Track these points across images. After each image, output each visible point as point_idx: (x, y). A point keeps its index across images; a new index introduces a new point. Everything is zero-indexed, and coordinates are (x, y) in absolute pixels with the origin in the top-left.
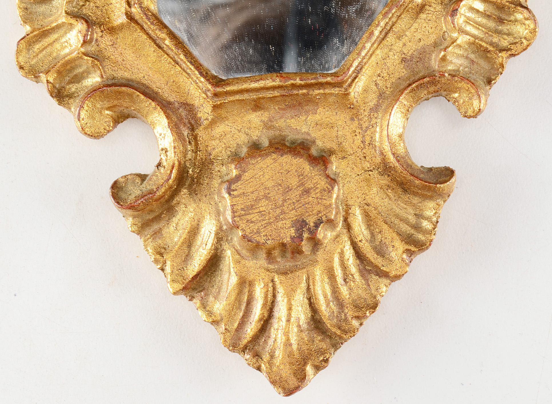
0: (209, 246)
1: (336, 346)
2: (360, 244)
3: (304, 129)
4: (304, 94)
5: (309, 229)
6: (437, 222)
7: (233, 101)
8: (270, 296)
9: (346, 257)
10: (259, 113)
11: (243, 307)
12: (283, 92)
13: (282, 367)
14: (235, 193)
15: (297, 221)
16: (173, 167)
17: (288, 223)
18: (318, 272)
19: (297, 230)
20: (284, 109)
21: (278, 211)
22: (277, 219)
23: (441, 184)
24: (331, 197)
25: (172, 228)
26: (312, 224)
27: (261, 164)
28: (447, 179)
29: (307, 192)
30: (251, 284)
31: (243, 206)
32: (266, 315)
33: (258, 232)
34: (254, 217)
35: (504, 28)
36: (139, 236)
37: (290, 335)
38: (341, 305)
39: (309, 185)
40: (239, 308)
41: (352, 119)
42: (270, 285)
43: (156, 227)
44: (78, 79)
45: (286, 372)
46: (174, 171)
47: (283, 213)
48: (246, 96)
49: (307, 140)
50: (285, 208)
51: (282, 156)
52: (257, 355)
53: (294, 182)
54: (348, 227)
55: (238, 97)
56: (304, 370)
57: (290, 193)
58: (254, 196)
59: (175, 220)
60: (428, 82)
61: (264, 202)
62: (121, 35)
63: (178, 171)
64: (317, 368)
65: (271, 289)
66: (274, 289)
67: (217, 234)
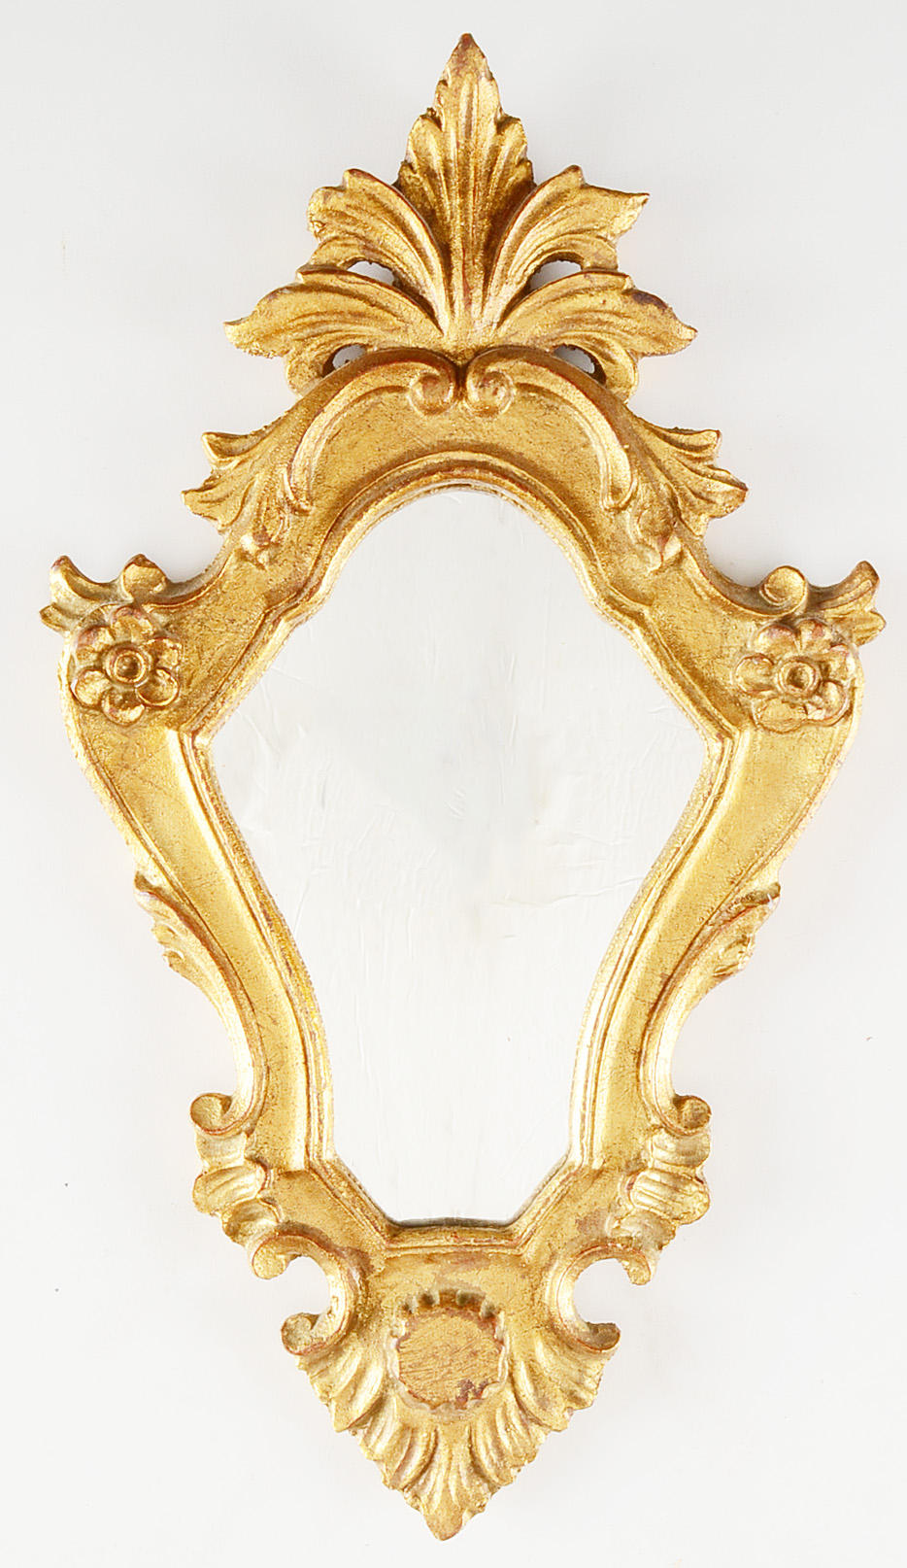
0: (375, 1391)
1: (493, 1489)
2: (524, 1399)
3: (475, 1284)
4: (477, 1252)
5: (474, 1390)
6: (600, 1380)
7: (406, 1255)
8: (432, 1445)
9: (509, 1409)
10: (431, 1265)
11: (405, 1451)
12: (455, 1250)
13: (440, 1512)
14: (404, 1350)
15: (463, 1382)
16: (344, 1318)
17: (455, 1383)
18: (481, 1425)
19: (463, 1391)
20: (456, 1263)
21: (445, 1370)
22: (443, 1378)
23: (606, 1349)
24: (498, 1360)
25: (339, 1367)
26: (478, 1386)
27: (431, 1325)
28: (613, 1343)
29: (475, 1354)
30: (414, 1431)
31: (410, 1363)
32: (427, 1460)
33: (424, 1389)
34: (421, 1374)
35: (679, 1197)
36: (305, 1372)
37: (449, 1482)
38: (501, 1454)
39: (477, 1348)
40: (401, 1450)
41: (523, 1277)
42: (433, 1434)
43: (322, 1365)
44: (252, 1218)
45: (443, 1517)
46: (345, 1323)
47: (449, 1372)
48: (419, 1251)
49: (477, 1295)
50: (452, 1368)
51: (452, 1317)
52: (416, 1496)
53: (462, 1343)
54: (513, 1381)
55: (411, 1252)
56: (461, 1516)
57: (457, 1354)
58: (422, 1355)
59: (342, 1360)
60: (600, 1251)
61: (431, 1361)
62: (298, 1180)
63: (348, 1321)
64: (473, 1513)
65: (433, 1439)
66: (437, 1437)
67: (383, 1381)
